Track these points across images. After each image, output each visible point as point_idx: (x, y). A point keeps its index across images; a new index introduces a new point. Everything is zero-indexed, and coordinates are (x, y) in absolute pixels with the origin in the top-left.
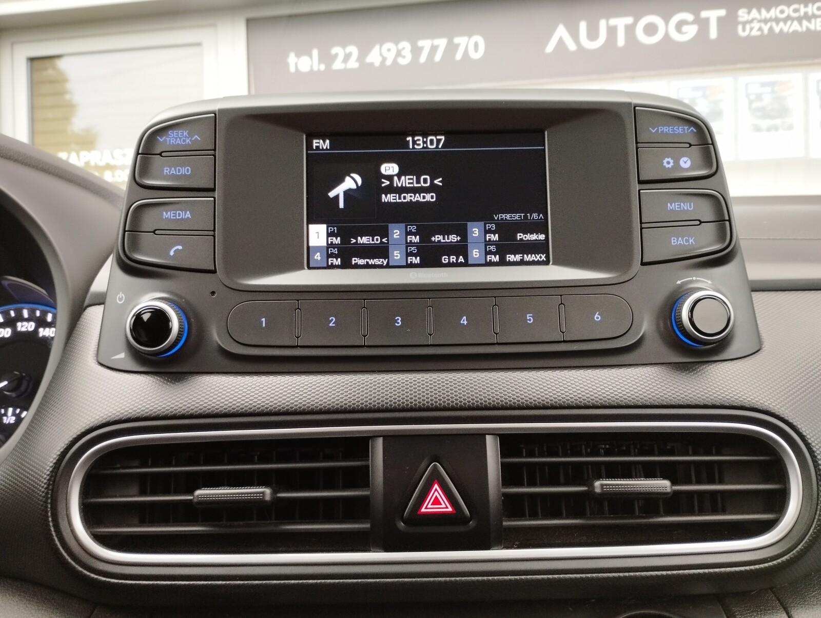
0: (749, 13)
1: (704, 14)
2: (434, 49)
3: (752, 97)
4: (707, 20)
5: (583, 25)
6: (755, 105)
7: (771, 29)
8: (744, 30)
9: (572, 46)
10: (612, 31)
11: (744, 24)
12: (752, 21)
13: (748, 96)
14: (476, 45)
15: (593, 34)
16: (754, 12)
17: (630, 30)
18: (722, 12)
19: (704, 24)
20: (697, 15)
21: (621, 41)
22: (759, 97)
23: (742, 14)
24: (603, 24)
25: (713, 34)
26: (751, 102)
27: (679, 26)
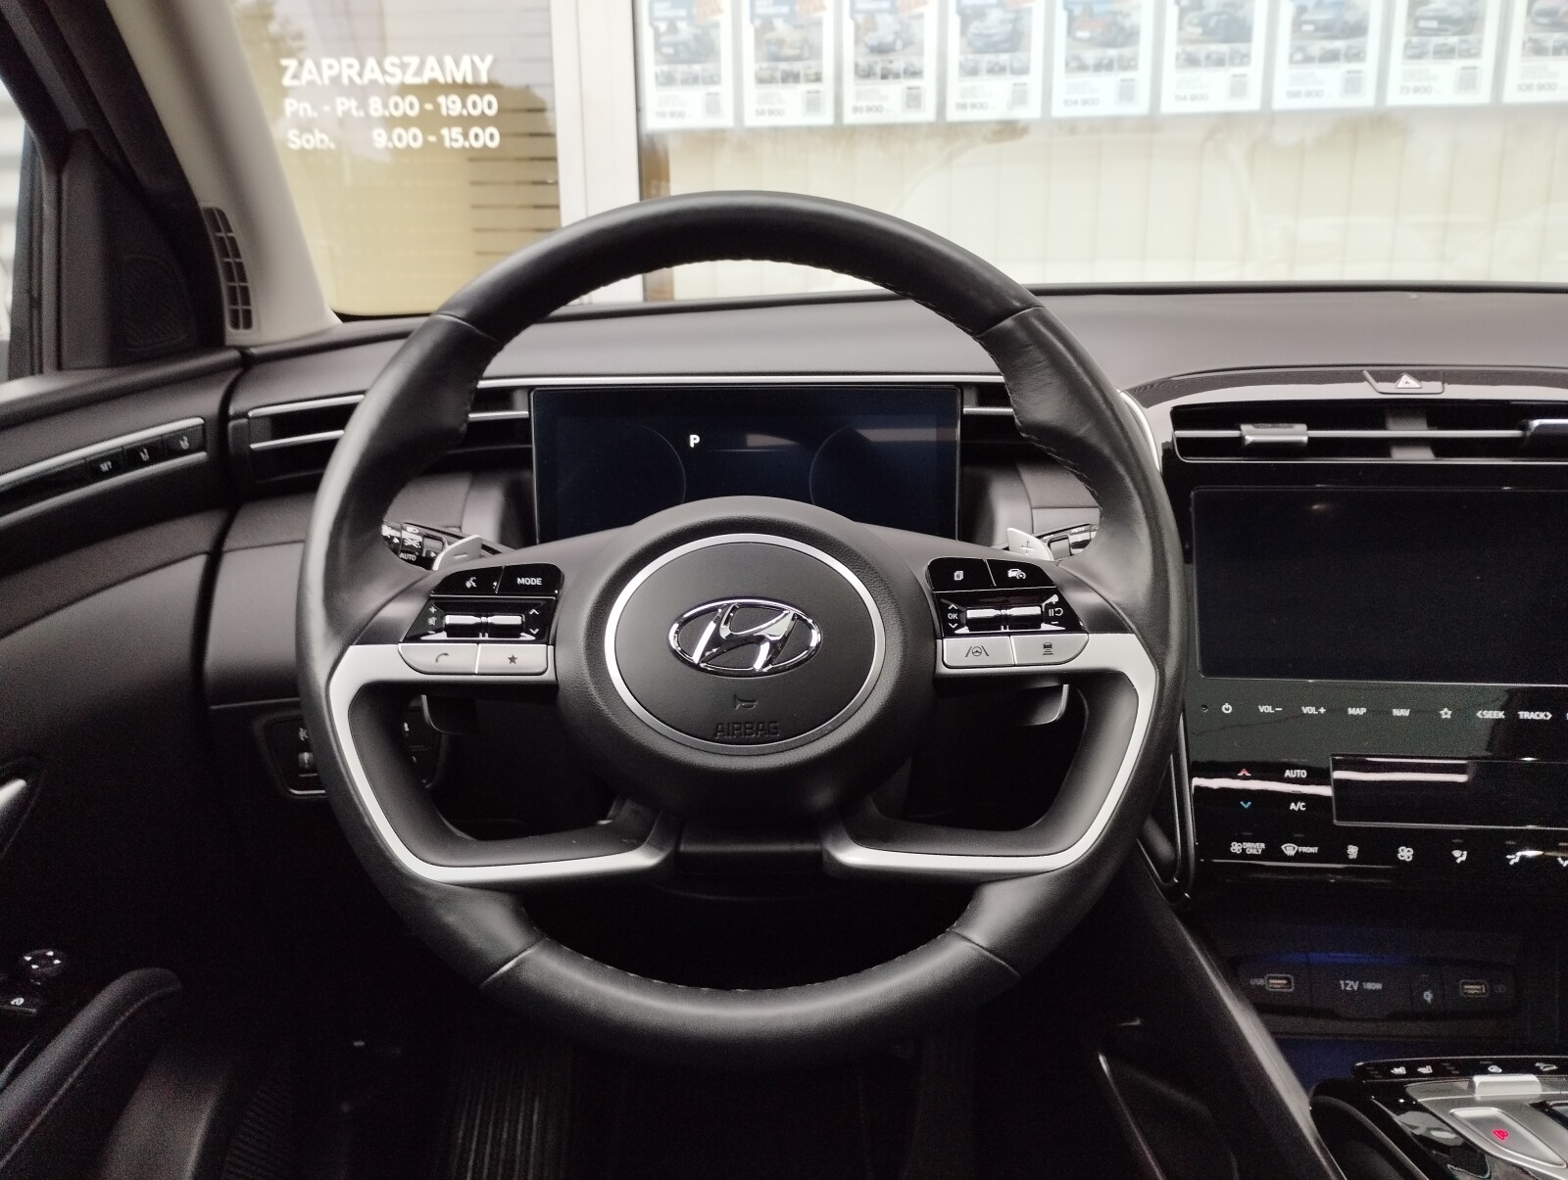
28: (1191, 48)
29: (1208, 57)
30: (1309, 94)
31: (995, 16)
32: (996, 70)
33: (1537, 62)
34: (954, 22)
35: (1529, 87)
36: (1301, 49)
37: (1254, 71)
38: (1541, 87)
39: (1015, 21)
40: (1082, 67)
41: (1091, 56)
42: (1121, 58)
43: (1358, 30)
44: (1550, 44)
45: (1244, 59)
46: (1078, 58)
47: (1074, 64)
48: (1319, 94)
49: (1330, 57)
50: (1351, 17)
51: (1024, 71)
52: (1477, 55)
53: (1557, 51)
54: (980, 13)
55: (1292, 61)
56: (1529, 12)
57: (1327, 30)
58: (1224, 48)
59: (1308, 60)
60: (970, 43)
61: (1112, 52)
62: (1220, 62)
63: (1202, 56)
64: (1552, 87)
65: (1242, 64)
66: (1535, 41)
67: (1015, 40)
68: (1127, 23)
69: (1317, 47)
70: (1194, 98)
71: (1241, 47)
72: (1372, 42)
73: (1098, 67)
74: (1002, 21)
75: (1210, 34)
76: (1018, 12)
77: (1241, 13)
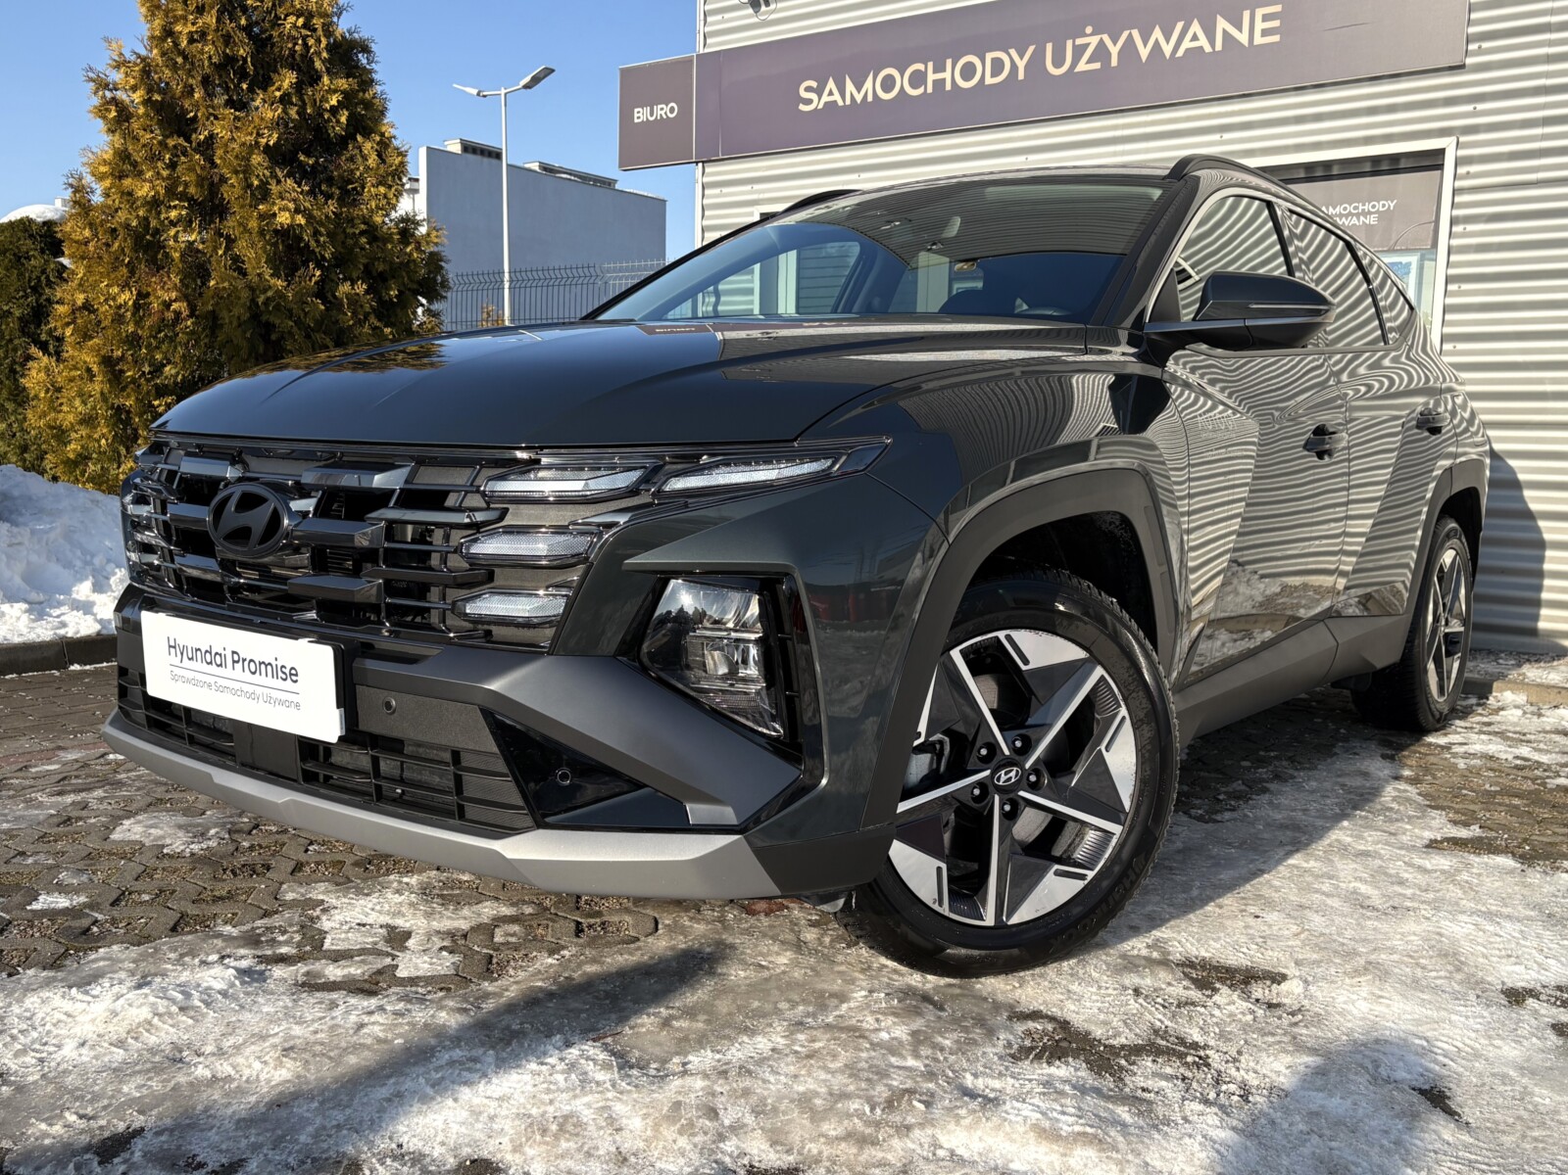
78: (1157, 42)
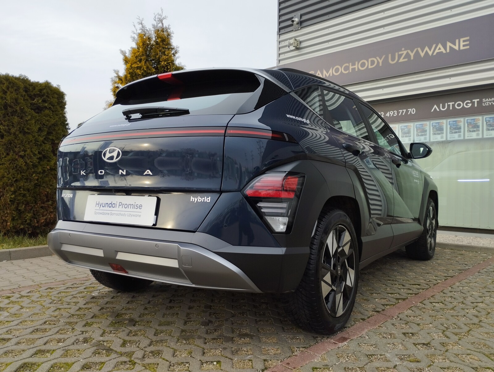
0: (486, 100)
1: (473, 100)
2: (403, 112)
3: (487, 121)
4: (474, 102)
5: (441, 105)
6: (488, 123)
7: (492, 104)
8: (484, 104)
9: (438, 110)
10: (449, 106)
11: (484, 103)
12: (487, 102)
13: (486, 121)
14: (413, 110)
15: (443, 107)
16: (487, 99)
17: (453, 105)
18: (478, 100)
19: (473, 103)
20: (471, 100)
21: (451, 109)
22: (489, 121)
23: (484, 100)
24: (446, 104)
25: (476, 106)
26: (487, 123)
27: (466, 104)
28: (435, 132)
29: (437, 133)
30: (453, 138)
31: (406, 129)
32: (406, 136)
33: (489, 132)
34: (400, 130)
35: (488, 135)
36: (451, 132)
37: (444, 135)
38: (490, 135)
39: (409, 130)
40: (419, 136)
41: (420, 134)
42: (424, 134)
43: (460, 128)
44: (490, 129)
45: (443, 133)
46: (418, 135)
47: (417, 135)
48: (454, 138)
49: (456, 132)
50: (458, 127)
51: (410, 136)
52: (479, 131)
53: (492, 130)
54: (404, 129)
55: (450, 133)
56: (486, 125)
57: (455, 129)
58: (440, 132)
59: (452, 133)
60: (402, 133)
61: (423, 133)
62: (439, 134)
63: (436, 133)
64: (491, 135)
65: (442, 134)
66: (488, 129)
67: (409, 132)
68: (425, 129)
69: (453, 131)
70: (435, 139)
71: (442, 132)
72: (462, 130)
73: (421, 135)
74: (407, 130)
75: (437, 130)
76: (409, 129)
77: (442, 127)
78: (427, 51)
